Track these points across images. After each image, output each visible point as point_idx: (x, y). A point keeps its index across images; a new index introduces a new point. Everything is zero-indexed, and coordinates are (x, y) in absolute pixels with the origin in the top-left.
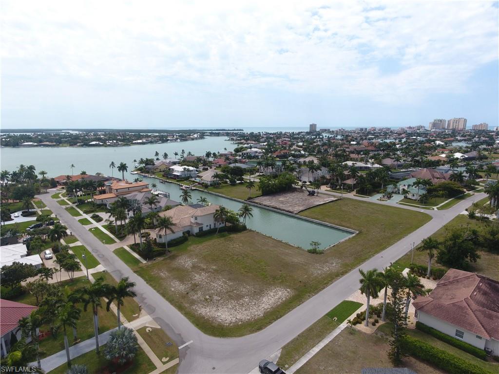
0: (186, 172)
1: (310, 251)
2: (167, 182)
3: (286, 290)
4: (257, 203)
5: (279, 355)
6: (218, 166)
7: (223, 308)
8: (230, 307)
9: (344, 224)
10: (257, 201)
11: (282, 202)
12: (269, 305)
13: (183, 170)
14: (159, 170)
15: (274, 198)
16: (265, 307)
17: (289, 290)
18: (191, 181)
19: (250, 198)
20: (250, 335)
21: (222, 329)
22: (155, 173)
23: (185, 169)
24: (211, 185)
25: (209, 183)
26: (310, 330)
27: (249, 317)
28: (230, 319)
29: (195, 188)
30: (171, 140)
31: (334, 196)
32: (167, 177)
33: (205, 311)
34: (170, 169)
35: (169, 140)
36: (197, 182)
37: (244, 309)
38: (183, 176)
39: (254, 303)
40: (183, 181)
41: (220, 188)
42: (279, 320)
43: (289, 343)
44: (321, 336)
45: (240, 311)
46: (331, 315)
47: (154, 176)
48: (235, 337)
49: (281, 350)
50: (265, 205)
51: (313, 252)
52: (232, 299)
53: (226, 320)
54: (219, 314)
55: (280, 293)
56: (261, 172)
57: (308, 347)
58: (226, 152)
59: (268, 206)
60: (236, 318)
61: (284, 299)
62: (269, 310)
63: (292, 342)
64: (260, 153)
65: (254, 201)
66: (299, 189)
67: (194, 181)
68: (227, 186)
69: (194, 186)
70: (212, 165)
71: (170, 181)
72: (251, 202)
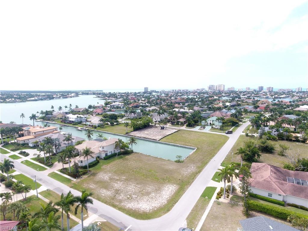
0: (79, 119)
1: (176, 162)
2: (65, 125)
3: (173, 186)
4: (132, 136)
5: (186, 224)
6: (97, 114)
7: (141, 202)
8: (145, 200)
9: (187, 144)
10: (132, 135)
11: (148, 134)
12: (168, 195)
13: (77, 117)
14: (57, 118)
15: (141, 132)
16: (166, 197)
17: (175, 185)
18: (84, 124)
19: (127, 133)
20: (165, 215)
21: (147, 214)
22: (54, 120)
23: (78, 117)
24: (99, 126)
25: (97, 125)
26: (196, 206)
27: (159, 205)
28: (149, 208)
29: (87, 129)
30: (56, 98)
31: (175, 129)
32: (65, 122)
33: (131, 205)
34: (65, 117)
35: (54, 98)
36: (88, 125)
37: (154, 200)
38: (77, 121)
39: (158, 196)
40: (77, 124)
41: (105, 128)
42: (177, 203)
43: (188, 216)
44: (203, 208)
45: (153, 201)
46: (203, 195)
47: (54, 122)
48: (156, 217)
49: (186, 220)
50: (138, 137)
51: (178, 162)
52: (144, 195)
53: (147, 209)
54: (141, 206)
55: (171, 188)
56: (127, 117)
57: (199, 216)
58: (98, 105)
59: (140, 137)
60: (152, 207)
61: (174, 191)
62: (169, 198)
63: (190, 214)
64: (122, 105)
65: (130, 135)
66: (154, 126)
67: (85, 124)
68: (109, 126)
69: (86, 127)
70: (93, 113)
71: (68, 125)
72: (129, 135)
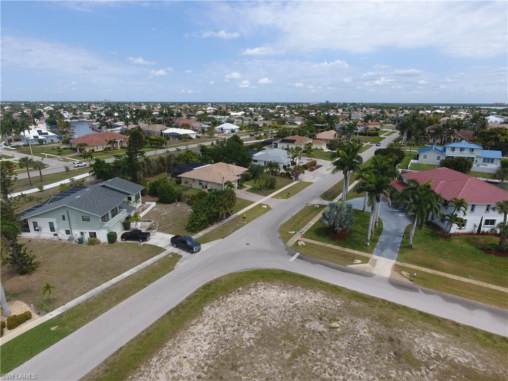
8: (272, 311)
12: (192, 334)
16: (200, 326)
20: (220, 276)
27: (229, 299)
28: (259, 291)
37: (244, 311)
39: (228, 329)
42: (174, 306)
46: (60, 335)
52: (281, 330)
54: (282, 295)
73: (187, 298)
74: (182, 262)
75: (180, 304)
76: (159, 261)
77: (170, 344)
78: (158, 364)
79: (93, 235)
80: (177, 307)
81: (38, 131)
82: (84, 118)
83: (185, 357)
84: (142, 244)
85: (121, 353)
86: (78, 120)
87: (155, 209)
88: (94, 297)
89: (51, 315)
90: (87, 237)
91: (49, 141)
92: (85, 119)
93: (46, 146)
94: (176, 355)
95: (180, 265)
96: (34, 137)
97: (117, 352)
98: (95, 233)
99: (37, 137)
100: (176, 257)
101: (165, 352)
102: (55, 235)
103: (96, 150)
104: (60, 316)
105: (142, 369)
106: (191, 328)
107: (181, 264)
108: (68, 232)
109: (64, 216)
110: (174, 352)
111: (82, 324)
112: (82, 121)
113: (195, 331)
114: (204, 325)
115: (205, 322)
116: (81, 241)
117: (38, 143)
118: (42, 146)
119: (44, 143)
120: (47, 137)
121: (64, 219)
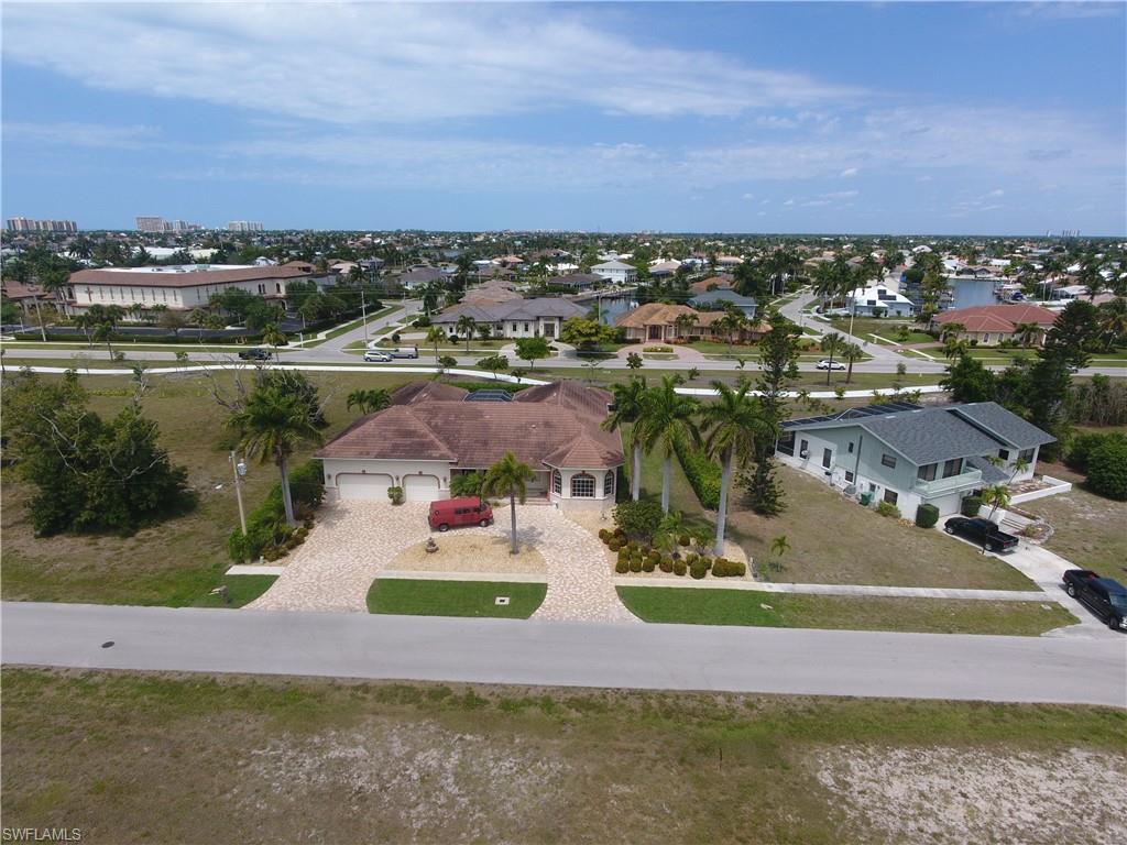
73: (1038, 706)
74: (1069, 632)
75: (1014, 705)
76: (1010, 603)
77: (945, 752)
78: (902, 763)
79: (891, 497)
80: (1002, 705)
81: (880, 292)
82: (989, 272)
83: (964, 796)
84: (988, 554)
85: (845, 704)
86: (973, 277)
87: (1061, 499)
88: (844, 598)
89: (770, 587)
90: (879, 496)
91: (892, 312)
92: (991, 275)
93: (883, 322)
94: (945, 778)
95: (1059, 636)
96: (869, 302)
97: (841, 699)
98: (896, 495)
99: (874, 302)
100: (1061, 617)
101: (927, 757)
102: (827, 474)
103: (981, 343)
104: (781, 596)
105: (870, 750)
106: (1012, 759)
107: (1067, 636)
108: (849, 476)
109: (852, 445)
110: (945, 770)
111: (807, 625)
112: (983, 280)
113: (1019, 772)
114: (1050, 777)
115: (1058, 775)
116: (865, 500)
117: (871, 314)
118: (877, 321)
119: (882, 315)
120: (892, 306)
121: (851, 450)
